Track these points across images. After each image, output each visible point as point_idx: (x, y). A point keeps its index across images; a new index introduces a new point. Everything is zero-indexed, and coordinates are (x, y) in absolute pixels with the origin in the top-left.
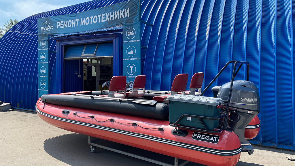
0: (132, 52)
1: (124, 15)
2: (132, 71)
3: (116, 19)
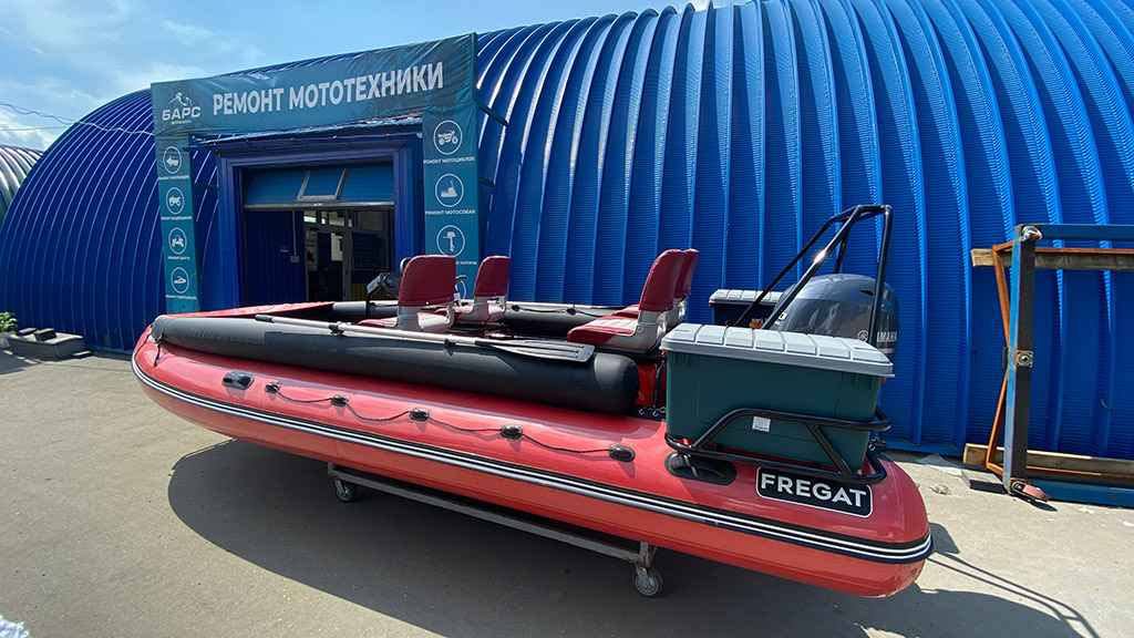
0: (452, 193)
2: (452, 246)
3: (399, 92)
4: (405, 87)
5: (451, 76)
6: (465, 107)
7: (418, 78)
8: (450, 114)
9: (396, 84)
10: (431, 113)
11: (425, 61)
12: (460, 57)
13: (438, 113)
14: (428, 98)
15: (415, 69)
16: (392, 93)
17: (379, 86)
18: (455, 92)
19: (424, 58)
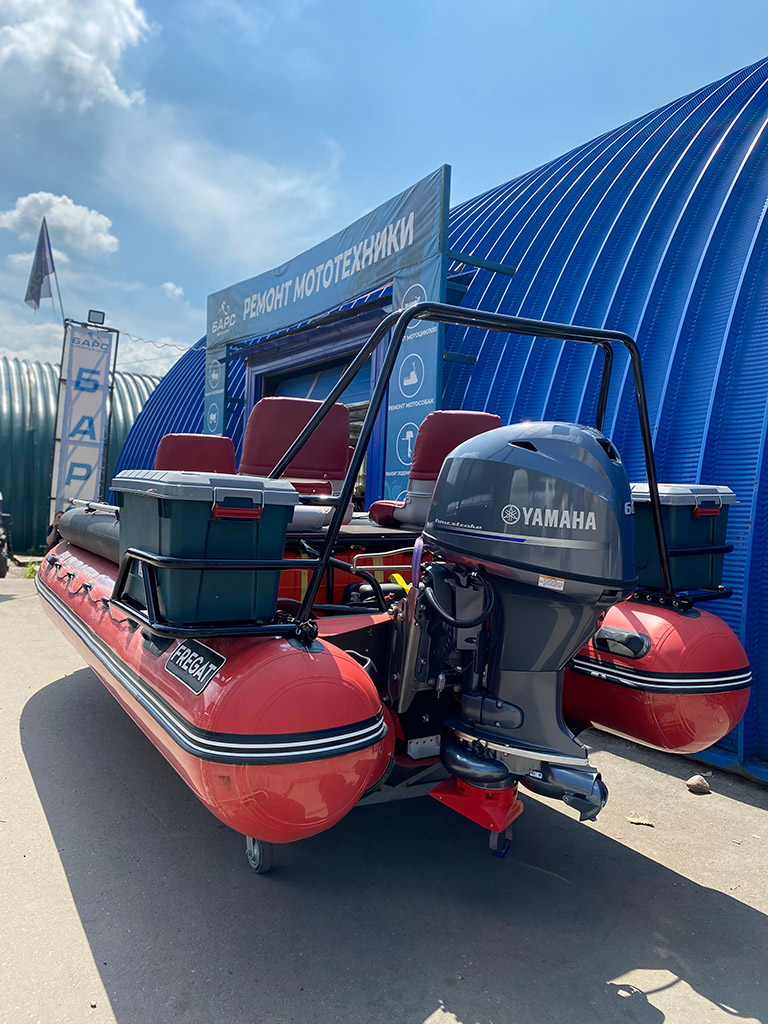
0: (412, 379)
1: (399, 242)
2: (410, 450)
3: (376, 261)
4: (381, 252)
5: (421, 227)
6: (431, 264)
7: (393, 238)
8: (416, 276)
9: (374, 251)
10: (400, 278)
11: (398, 217)
12: (430, 200)
13: (406, 278)
14: (399, 260)
15: (391, 226)
16: (370, 263)
17: (360, 258)
18: (423, 246)
19: (399, 213)
